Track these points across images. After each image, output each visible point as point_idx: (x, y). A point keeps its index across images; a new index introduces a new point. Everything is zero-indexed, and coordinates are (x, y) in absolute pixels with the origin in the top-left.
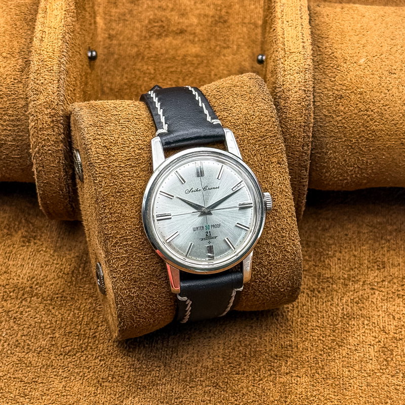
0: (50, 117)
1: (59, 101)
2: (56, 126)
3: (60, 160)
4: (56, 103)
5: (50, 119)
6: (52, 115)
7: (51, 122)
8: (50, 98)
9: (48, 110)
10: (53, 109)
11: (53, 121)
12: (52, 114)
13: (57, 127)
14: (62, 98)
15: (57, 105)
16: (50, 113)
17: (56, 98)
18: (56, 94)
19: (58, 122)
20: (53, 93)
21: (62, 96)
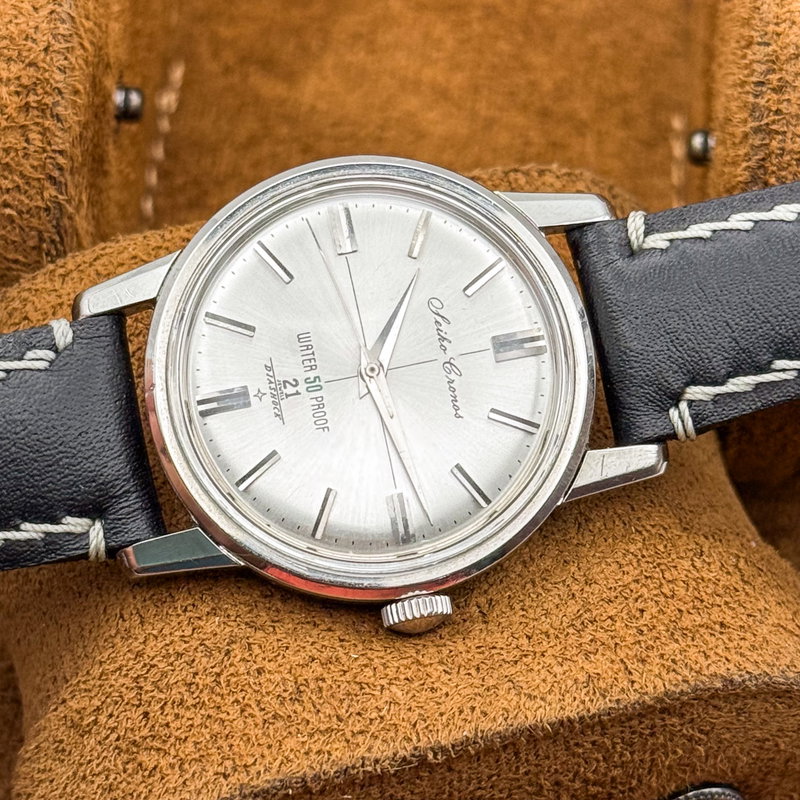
0: (18, 93)
1: (54, 37)
2: (37, 124)
3: (41, 240)
4: (42, 46)
5: (15, 99)
6: (26, 87)
7: (20, 109)
8: (23, 26)
9: (15, 68)
10: (31, 64)
11: (27, 107)
12: (25, 81)
13: (39, 129)
14: (63, 29)
15: (46, 50)
16: (18, 78)
17: (44, 25)
18: (44, 12)
19: (43, 111)
20: (36, 9)
21: (63, 22)
